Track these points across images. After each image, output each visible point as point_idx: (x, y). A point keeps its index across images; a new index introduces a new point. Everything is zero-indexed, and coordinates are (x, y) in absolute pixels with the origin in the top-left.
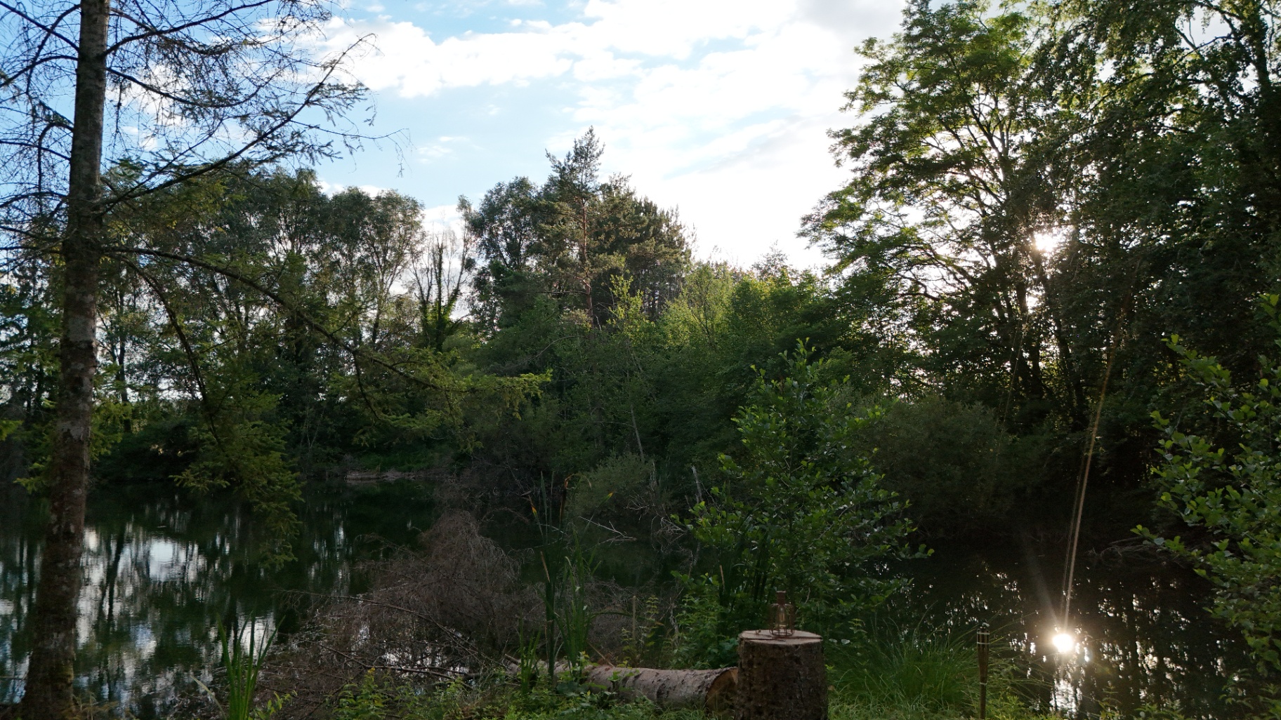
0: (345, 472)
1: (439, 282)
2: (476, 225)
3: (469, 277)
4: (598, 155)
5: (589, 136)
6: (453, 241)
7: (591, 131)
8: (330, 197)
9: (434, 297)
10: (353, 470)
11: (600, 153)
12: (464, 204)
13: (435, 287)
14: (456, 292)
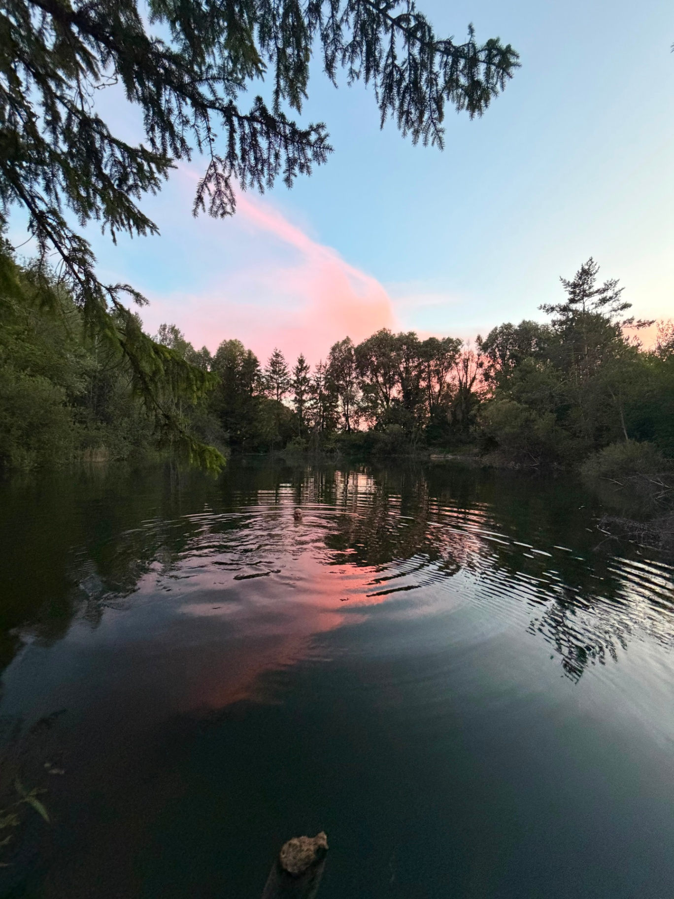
0: (429, 455)
1: (466, 374)
2: (484, 347)
3: (480, 371)
4: (594, 274)
5: (590, 263)
6: (472, 357)
7: (591, 260)
8: (422, 341)
9: (464, 381)
10: (434, 453)
11: (596, 272)
12: (479, 338)
13: (465, 376)
14: (474, 379)
